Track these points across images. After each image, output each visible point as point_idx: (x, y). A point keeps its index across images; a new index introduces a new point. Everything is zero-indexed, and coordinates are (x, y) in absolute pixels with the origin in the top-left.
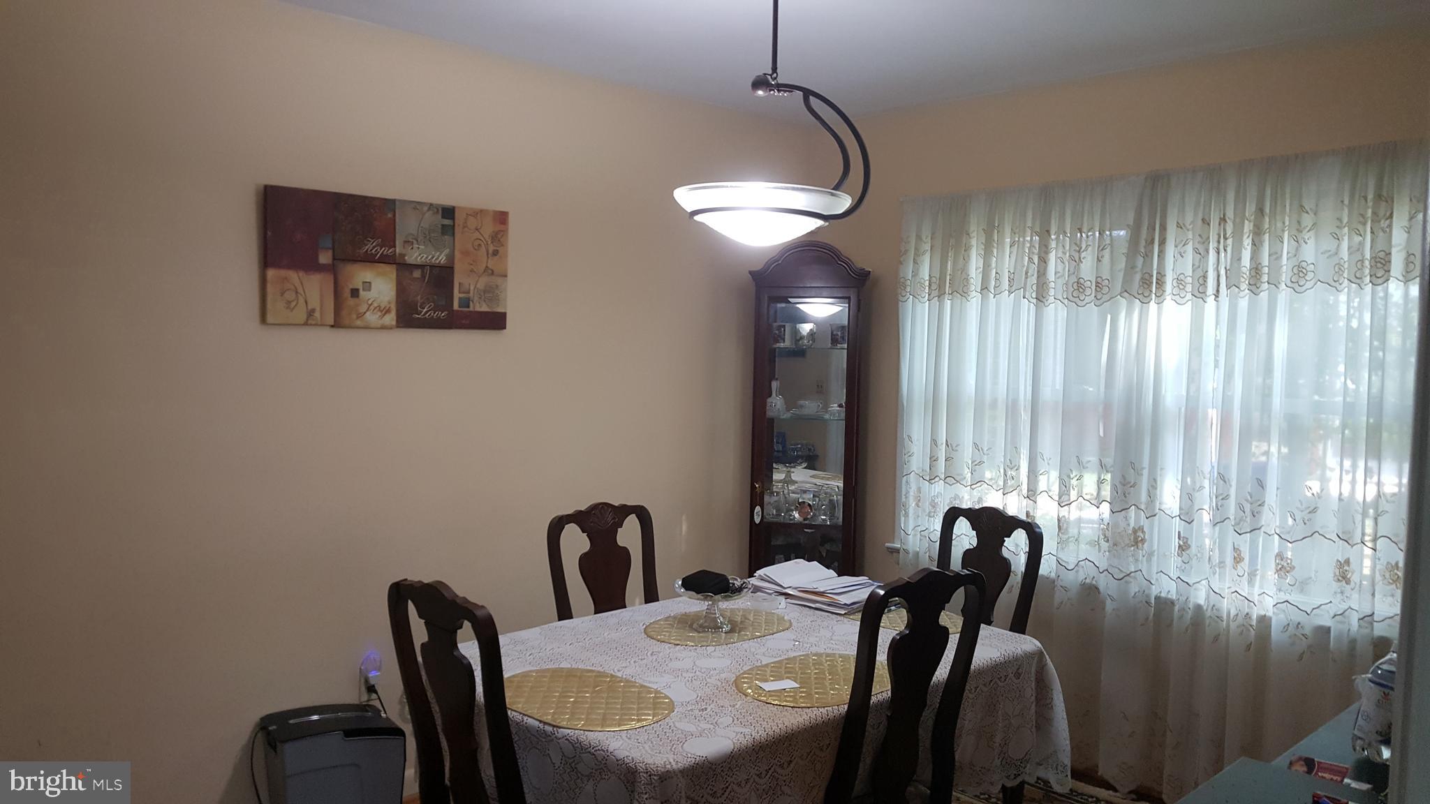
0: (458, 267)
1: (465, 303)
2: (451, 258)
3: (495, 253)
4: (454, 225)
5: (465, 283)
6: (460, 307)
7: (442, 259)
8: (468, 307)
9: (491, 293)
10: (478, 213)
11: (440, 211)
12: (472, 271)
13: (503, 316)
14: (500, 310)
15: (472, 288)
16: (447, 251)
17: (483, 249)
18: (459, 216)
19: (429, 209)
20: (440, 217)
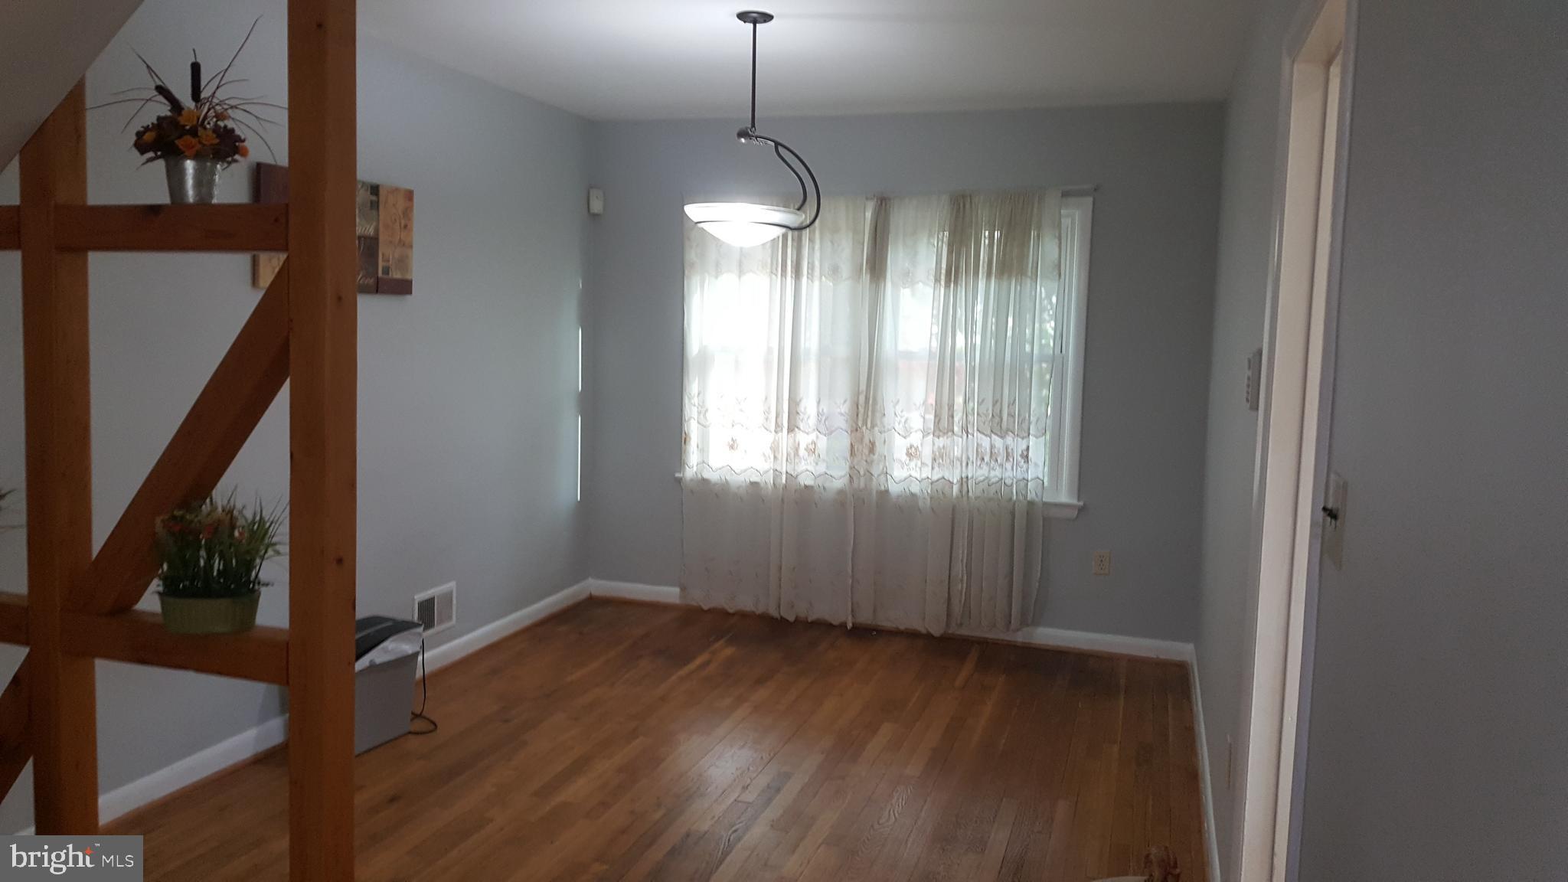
0: (381, 238)
1: (386, 271)
2: (377, 230)
3: (406, 226)
4: (378, 201)
5: (386, 252)
6: (383, 273)
7: (371, 231)
8: (388, 274)
9: (403, 262)
10: (396, 190)
11: (369, 189)
12: (391, 242)
13: (410, 283)
14: (408, 277)
15: (391, 257)
16: (374, 224)
17: (398, 224)
18: (382, 192)
19: (362, 187)
20: (369, 193)
